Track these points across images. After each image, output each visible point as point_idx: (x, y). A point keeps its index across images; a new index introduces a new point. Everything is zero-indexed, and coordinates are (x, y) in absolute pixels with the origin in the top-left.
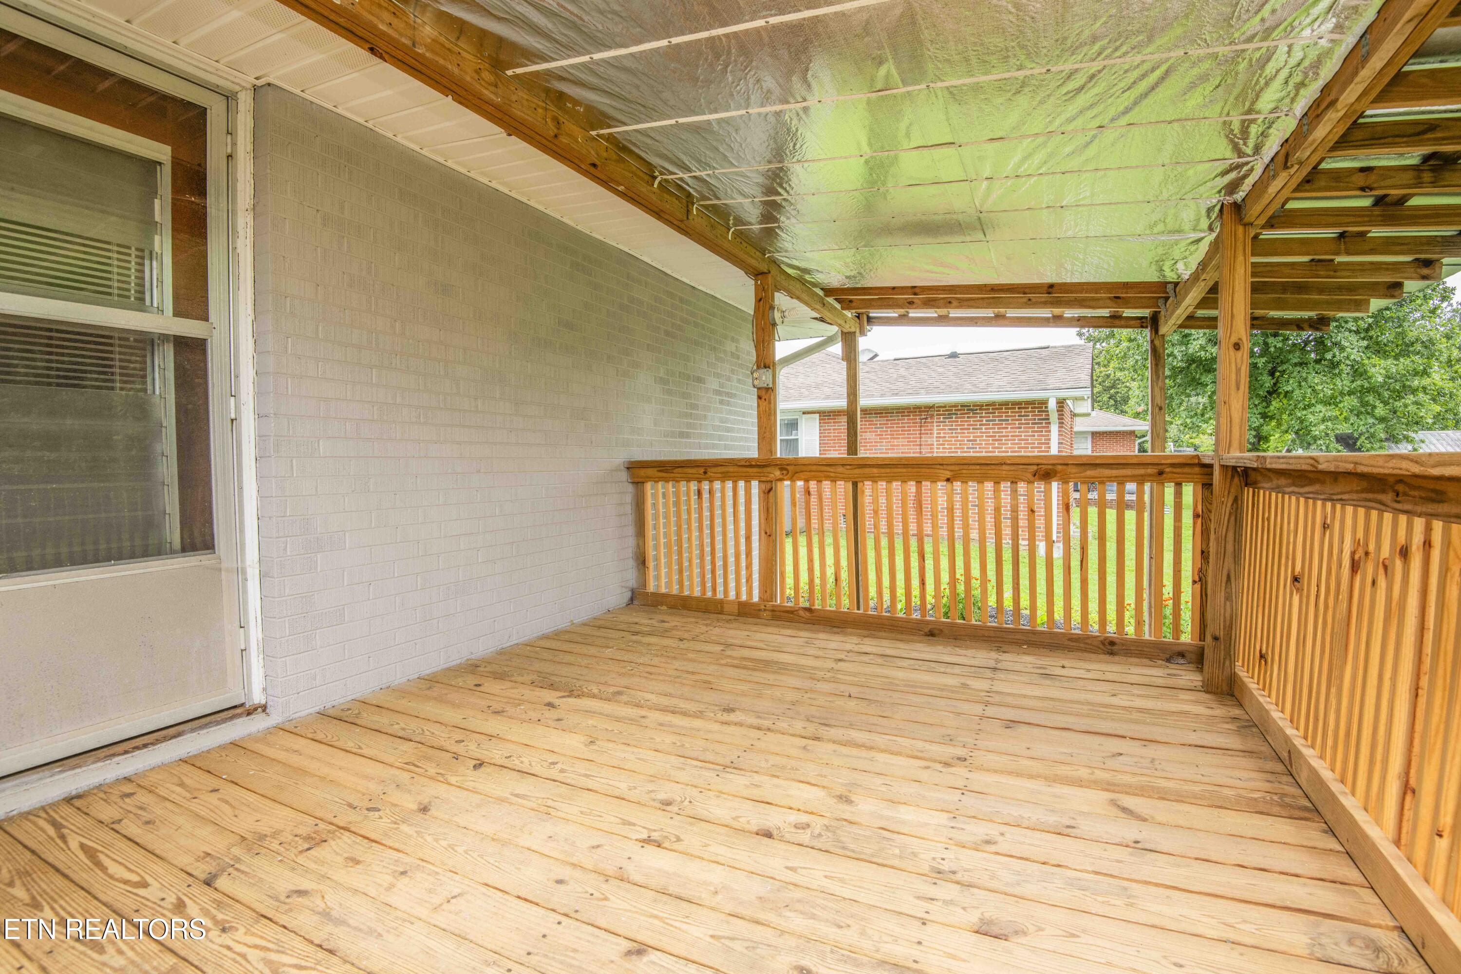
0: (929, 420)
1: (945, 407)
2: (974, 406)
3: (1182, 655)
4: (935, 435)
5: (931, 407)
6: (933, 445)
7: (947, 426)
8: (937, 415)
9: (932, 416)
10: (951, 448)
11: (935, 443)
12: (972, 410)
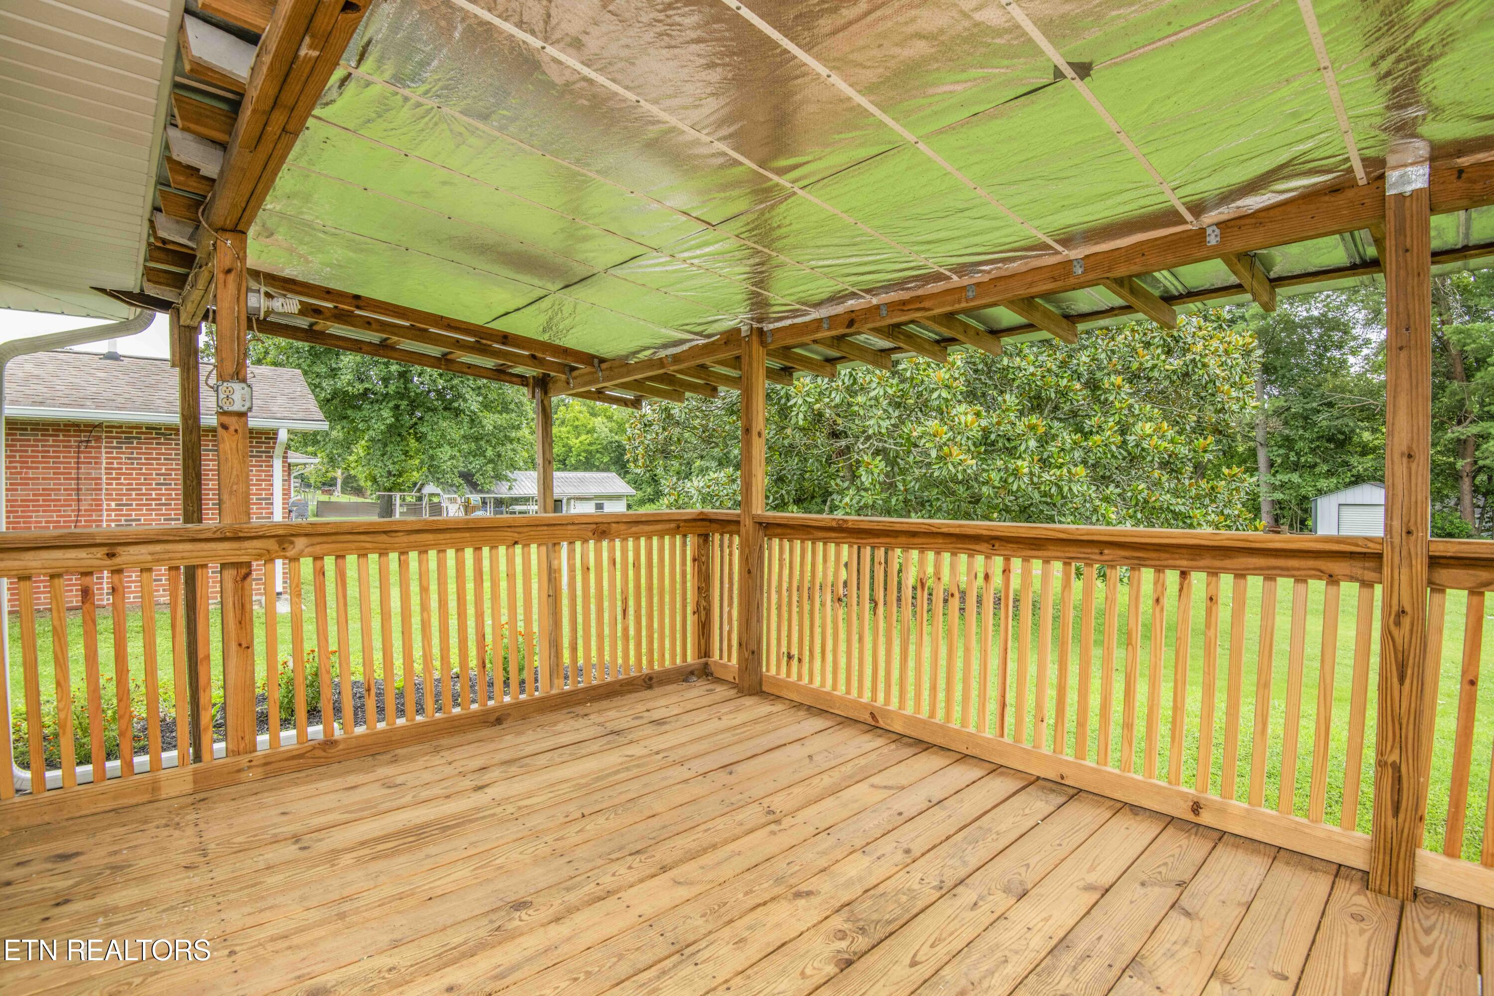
0: (93, 444)
1: (121, 427)
2: (166, 429)
3: (692, 673)
4: (104, 465)
5: (96, 426)
6: (100, 479)
7: (123, 453)
8: (107, 437)
9: (98, 439)
10: (129, 484)
11: (104, 477)
12: (163, 434)
